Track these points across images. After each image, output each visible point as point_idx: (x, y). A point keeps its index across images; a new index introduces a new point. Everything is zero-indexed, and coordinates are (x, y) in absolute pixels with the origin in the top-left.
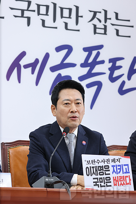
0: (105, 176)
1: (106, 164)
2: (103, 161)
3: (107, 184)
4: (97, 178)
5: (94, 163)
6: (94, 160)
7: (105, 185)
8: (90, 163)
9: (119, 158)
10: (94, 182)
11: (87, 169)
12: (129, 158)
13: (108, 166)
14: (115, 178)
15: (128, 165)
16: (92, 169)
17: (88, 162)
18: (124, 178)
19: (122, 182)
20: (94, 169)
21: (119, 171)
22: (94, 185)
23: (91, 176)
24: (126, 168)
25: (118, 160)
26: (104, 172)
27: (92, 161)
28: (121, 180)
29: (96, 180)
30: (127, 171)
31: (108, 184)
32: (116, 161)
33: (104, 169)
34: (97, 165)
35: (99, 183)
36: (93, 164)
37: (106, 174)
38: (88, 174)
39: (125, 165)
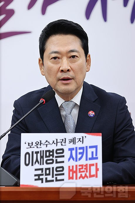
0: (55, 165)
1: (59, 146)
2: (55, 142)
3: (56, 178)
4: (42, 169)
5: (39, 146)
6: (39, 142)
7: (54, 179)
8: (32, 146)
9: (83, 137)
10: (35, 175)
11: (27, 156)
12: (100, 135)
13: (63, 150)
14: (71, 168)
15: (96, 147)
16: (35, 155)
17: (30, 145)
18: (87, 167)
19: (83, 174)
20: (39, 155)
21: (79, 156)
22: (36, 180)
23: (32, 165)
24: (92, 152)
25: (81, 140)
26: (54, 159)
27: (36, 143)
28: (81, 170)
29: (39, 172)
30: (94, 156)
31: (59, 177)
32: (76, 141)
33: (55, 155)
34: (44, 148)
35: (44, 177)
36: (37, 147)
37: (57, 162)
38: (27, 163)
39: (91, 147)
